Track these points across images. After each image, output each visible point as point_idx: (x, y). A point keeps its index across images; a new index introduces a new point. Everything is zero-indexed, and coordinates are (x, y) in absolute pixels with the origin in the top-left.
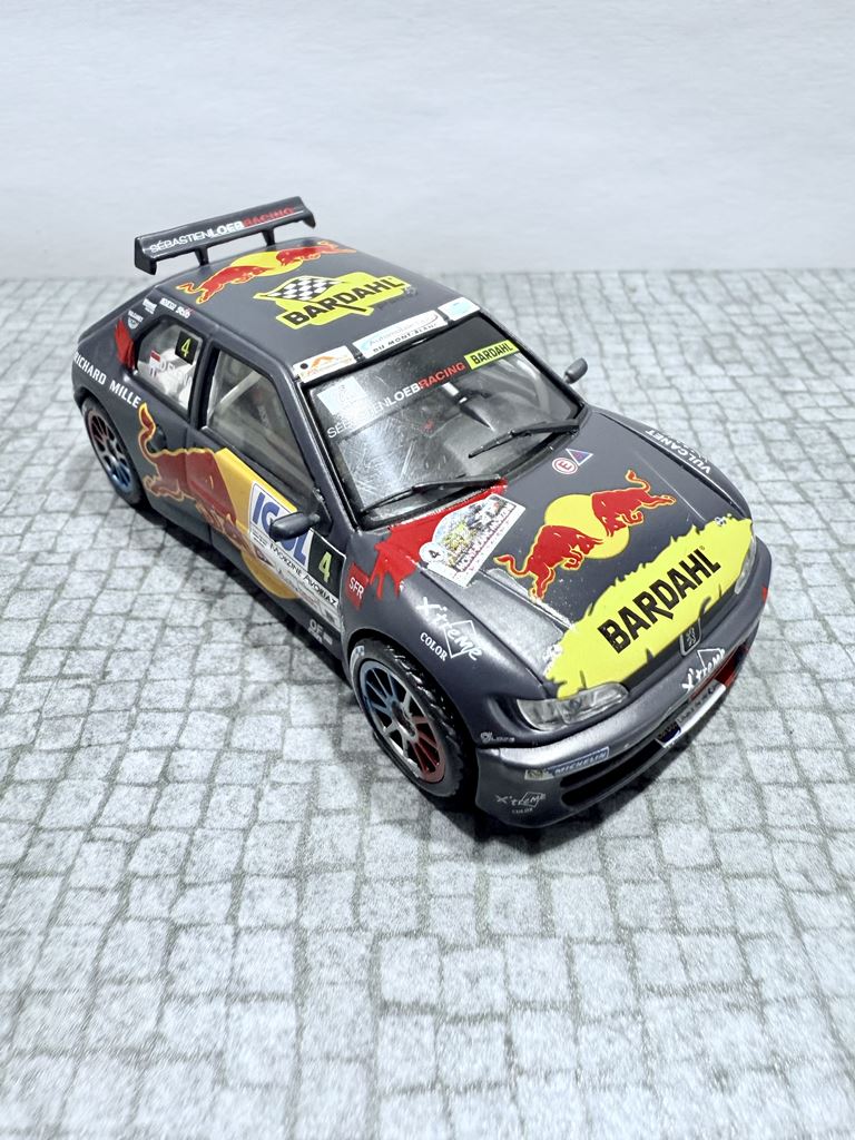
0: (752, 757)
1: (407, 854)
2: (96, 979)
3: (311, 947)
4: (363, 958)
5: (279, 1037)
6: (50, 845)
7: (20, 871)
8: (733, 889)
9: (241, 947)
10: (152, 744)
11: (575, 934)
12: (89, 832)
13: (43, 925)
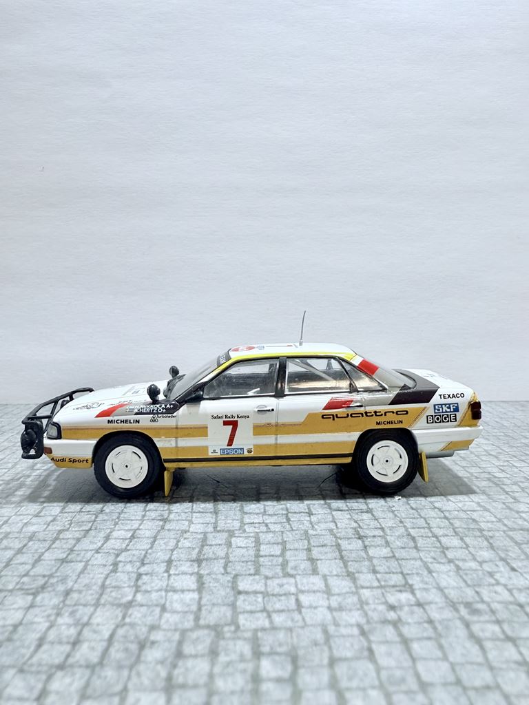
0: (410, 530)
1: (249, 556)
2: (103, 586)
3: (204, 578)
4: (228, 581)
5: (191, 600)
6: (78, 554)
7: (63, 561)
8: (400, 562)
9: (172, 578)
10: (126, 528)
11: (328, 574)
12: (97, 551)
13: (77, 574)
